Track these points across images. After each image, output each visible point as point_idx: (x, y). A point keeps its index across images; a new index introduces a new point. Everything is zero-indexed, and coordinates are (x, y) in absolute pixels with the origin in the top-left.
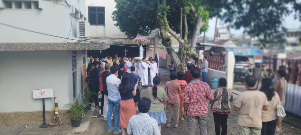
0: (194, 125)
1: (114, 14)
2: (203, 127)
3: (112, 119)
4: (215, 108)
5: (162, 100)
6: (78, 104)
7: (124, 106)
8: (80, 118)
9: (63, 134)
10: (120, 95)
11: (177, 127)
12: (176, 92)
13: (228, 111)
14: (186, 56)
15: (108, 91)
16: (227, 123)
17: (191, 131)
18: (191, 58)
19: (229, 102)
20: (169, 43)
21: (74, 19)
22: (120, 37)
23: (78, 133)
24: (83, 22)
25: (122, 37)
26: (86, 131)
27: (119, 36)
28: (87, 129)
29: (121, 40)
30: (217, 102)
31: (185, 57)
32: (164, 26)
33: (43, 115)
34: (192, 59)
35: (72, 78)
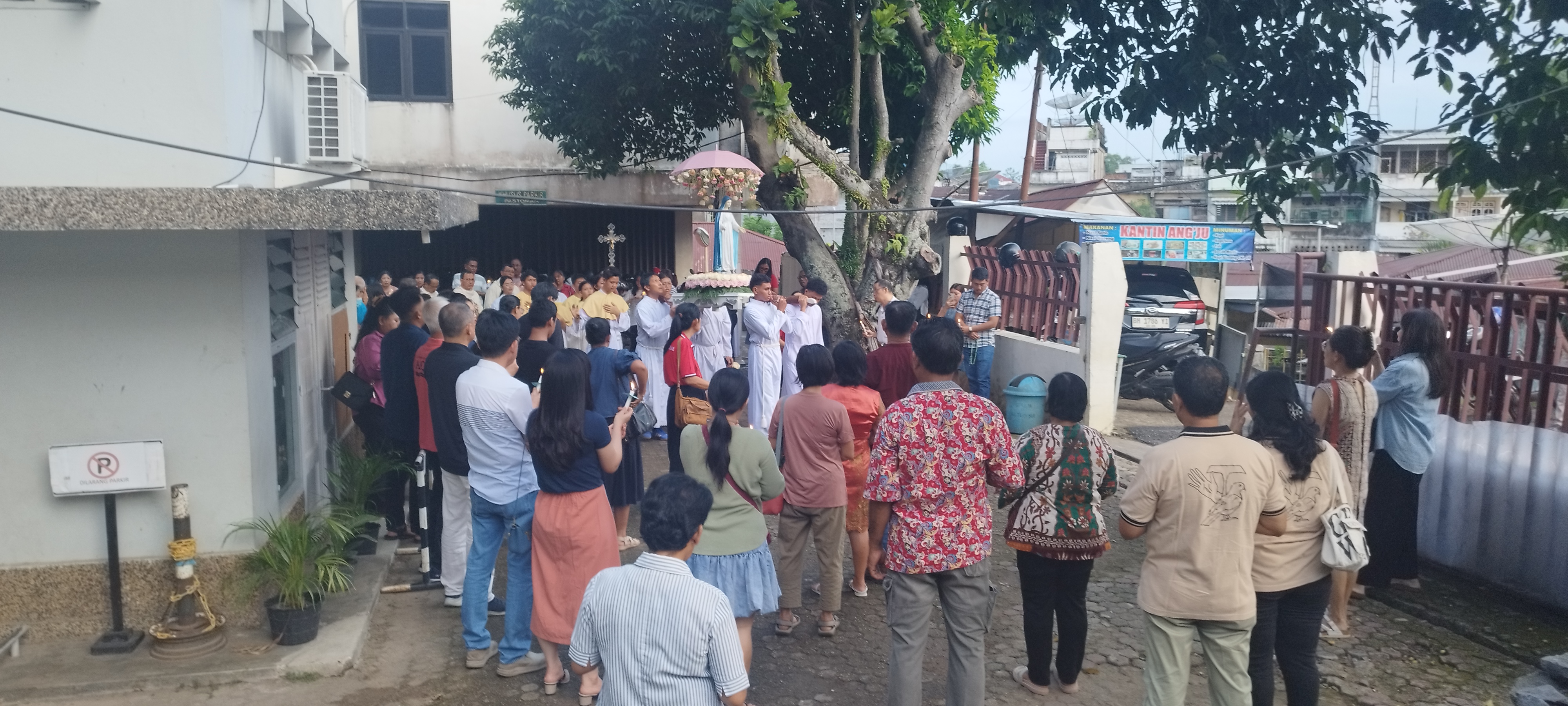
0: (918, 619)
1: (499, 41)
2: (965, 627)
3: (491, 596)
4: (1028, 528)
5: (756, 492)
6: (301, 524)
7: (558, 525)
8: (317, 596)
9: (223, 681)
10: (531, 468)
11: (832, 631)
12: (826, 452)
13: (1093, 543)
14: (879, 267)
15: (470, 450)
16: (1088, 604)
17: (909, 648)
18: (906, 275)
19: (1096, 494)
20: (791, 197)
21: (277, 63)
22: (536, 165)
23: (309, 677)
24: (332, 81)
25: (547, 166)
26: (350, 666)
27: (528, 162)
28: (355, 653)
29: (537, 183)
30: (1036, 497)
31: (873, 270)
32: (765, 105)
33: (108, 584)
34: (912, 280)
35: (271, 383)
